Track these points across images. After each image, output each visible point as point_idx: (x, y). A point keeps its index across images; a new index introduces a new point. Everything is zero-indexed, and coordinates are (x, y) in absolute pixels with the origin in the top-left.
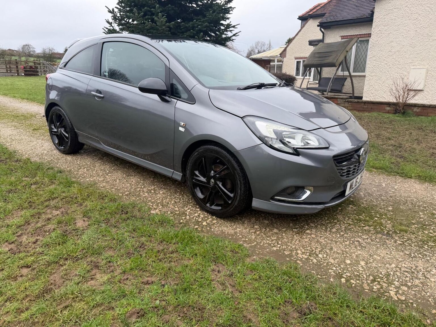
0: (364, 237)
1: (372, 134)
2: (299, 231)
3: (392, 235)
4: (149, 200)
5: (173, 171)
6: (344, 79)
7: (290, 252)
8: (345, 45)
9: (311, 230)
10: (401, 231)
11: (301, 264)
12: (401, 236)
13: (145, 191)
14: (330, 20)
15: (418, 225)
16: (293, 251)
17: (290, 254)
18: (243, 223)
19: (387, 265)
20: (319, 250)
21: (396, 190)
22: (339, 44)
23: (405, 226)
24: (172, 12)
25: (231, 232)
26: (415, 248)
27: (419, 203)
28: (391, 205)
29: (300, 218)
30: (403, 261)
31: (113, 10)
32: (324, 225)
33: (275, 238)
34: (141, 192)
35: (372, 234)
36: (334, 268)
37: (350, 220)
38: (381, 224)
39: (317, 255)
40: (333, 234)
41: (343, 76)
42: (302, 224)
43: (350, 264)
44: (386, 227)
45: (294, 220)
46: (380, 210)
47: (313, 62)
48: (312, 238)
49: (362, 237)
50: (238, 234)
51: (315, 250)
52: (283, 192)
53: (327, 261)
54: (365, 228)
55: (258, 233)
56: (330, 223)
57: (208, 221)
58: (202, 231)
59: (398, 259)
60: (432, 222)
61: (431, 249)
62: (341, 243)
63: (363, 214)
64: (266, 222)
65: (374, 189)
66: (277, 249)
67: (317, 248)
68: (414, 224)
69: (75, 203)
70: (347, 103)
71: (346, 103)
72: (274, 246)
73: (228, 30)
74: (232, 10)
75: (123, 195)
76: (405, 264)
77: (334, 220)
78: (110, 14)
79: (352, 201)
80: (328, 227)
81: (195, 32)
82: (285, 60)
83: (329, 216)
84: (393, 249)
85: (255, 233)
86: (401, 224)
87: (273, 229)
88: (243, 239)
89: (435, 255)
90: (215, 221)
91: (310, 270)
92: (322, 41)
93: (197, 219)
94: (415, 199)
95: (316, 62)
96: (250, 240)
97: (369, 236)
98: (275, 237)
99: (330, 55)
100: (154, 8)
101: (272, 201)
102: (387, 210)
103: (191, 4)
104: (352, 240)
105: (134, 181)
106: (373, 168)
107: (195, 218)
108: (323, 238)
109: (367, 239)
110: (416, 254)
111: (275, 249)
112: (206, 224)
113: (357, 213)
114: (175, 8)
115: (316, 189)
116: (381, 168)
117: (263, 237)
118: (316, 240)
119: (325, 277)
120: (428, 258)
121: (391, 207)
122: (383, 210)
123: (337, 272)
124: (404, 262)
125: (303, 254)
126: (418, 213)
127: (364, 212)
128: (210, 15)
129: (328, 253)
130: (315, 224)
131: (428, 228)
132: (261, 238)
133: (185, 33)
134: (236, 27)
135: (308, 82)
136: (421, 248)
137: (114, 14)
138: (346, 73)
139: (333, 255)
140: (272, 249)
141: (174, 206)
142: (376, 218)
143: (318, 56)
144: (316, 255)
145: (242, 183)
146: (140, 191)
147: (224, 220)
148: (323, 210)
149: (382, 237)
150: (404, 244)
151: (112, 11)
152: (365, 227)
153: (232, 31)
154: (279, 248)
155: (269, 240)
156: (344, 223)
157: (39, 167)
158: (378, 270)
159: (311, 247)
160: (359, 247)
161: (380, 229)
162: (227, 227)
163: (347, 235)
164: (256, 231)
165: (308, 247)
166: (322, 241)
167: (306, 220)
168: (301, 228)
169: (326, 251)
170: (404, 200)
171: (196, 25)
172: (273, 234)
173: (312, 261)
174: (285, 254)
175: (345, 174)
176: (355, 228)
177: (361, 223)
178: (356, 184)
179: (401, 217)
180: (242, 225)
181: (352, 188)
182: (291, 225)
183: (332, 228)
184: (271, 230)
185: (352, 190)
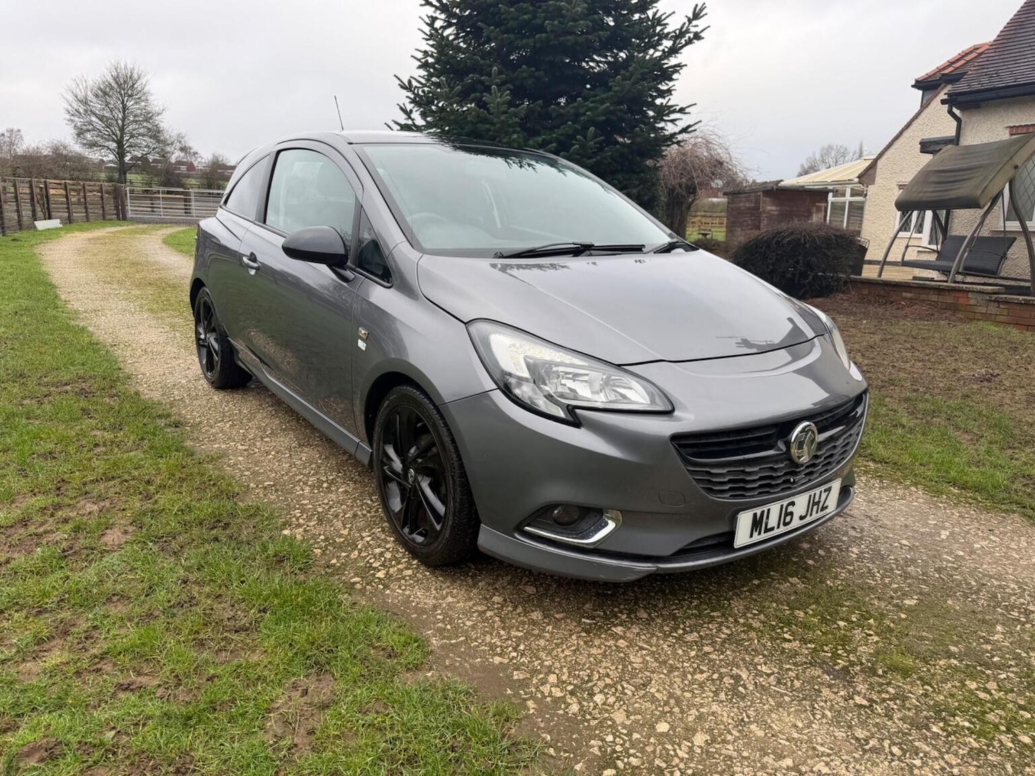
0: (764, 669)
1: (1019, 392)
2: (596, 624)
3: (854, 677)
4: (302, 504)
5: (358, 441)
6: (1006, 240)
7: (528, 676)
8: (1013, 149)
9: (629, 628)
10: (894, 668)
11: (532, 711)
12: (881, 685)
13: (310, 483)
14: (979, 87)
15: (961, 661)
16: (540, 673)
17: (524, 680)
18: (475, 585)
19: (769, 760)
20: (608, 681)
21: (972, 552)
22: (997, 149)
23: (917, 658)
24: (530, 82)
25: (425, 604)
26: (896, 724)
27: (1022, 596)
28: (921, 594)
29: (624, 594)
30: (829, 755)
31: (410, 82)
32: (675, 618)
33: (521, 634)
34: (301, 483)
35: (795, 664)
36: (610, 738)
37: (762, 617)
38: (845, 641)
39: (592, 695)
40: (680, 647)
41: (1005, 232)
42: (616, 609)
43: (662, 734)
44: (854, 651)
45: (605, 595)
46: (876, 602)
47: (921, 195)
48: (614, 648)
49: (756, 669)
50: (439, 612)
51: (597, 680)
52: (543, 515)
53: (607, 715)
54: (786, 645)
55: (489, 614)
56: (699, 616)
57: (391, 570)
58: (362, 592)
59: (819, 747)
60: (1017, 657)
61: (949, 735)
62: (684, 675)
63: (814, 606)
64: (531, 590)
65: (904, 542)
66: (501, 663)
67: (608, 675)
68: (950, 655)
69: (140, 493)
70: (996, 304)
71: (992, 303)
72: (500, 655)
73: (666, 118)
74: (677, 71)
75: (257, 486)
76: (827, 764)
77: (712, 611)
78: (404, 91)
79: (807, 569)
80: (682, 626)
81: (578, 126)
82: (871, 190)
83: (710, 599)
84: (824, 716)
85: (482, 613)
86: (909, 650)
87: (533, 611)
88: (440, 625)
89: (946, 757)
90: (410, 572)
91: (543, 728)
92: (955, 141)
93: (372, 561)
94: (1012, 586)
95: (928, 194)
96: (456, 628)
97: (781, 668)
98: (522, 631)
99: (966, 177)
100: (489, 75)
101: (520, 538)
102: (897, 605)
103: (587, 62)
104: (723, 670)
105: (304, 459)
106: (954, 485)
107: (368, 558)
108: (644, 652)
109: (769, 675)
110: (886, 743)
111: (497, 660)
112: (382, 576)
113: (796, 601)
114: (536, 73)
115: (629, 518)
116: (977, 488)
117: (493, 627)
118: (622, 655)
119: (567, 754)
120: (918, 762)
121: (916, 597)
122: (883, 605)
123: (609, 749)
124: (828, 759)
125: (557, 686)
126: (993, 626)
127: (817, 602)
128: (616, 84)
129: (626, 694)
130: (649, 614)
131: (988, 676)
132: (487, 629)
133: (556, 130)
134: (687, 110)
135: (907, 247)
136: (918, 728)
137: (411, 91)
138: (1014, 226)
139: (637, 702)
140: (491, 660)
141: (344, 526)
142: (842, 623)
143: (937, 180)
144: (588, 694)
145: (457, 483)
146: (300, 480)
147: (433, 573)
148: (652, 577)
149: (819, 677)
150: (871, 706)
151: (407, 84)
152: (789, 641)
153: (676, 120)
154: (506, 661)
155: (499, 636)
156: (736, 621)
157: (144, 409)
158: (730, 767)
159: (592, 672)
160: (726, 695)
161: (830, 655)
162: (428, 589)
163: (719, 656)
164: (486, 610)
165: (585, 670)
166: (636, 660)
167: (637, 599)
168: (606, 617)
169: (623, 688)
170: (974, 583)
171: (582, 110)
172: (523, 623)
173: (566, 708)
174: (512, 676)
175: (727, 487)
176: (756, 641)
177: (785, 629)
178: (788, 519)
179: (924, 631)
180: (466, 590)
181: (767, 530)
182: (587, 606)
183: (691, 632)
184: (526, 612)
185: (764, 536)
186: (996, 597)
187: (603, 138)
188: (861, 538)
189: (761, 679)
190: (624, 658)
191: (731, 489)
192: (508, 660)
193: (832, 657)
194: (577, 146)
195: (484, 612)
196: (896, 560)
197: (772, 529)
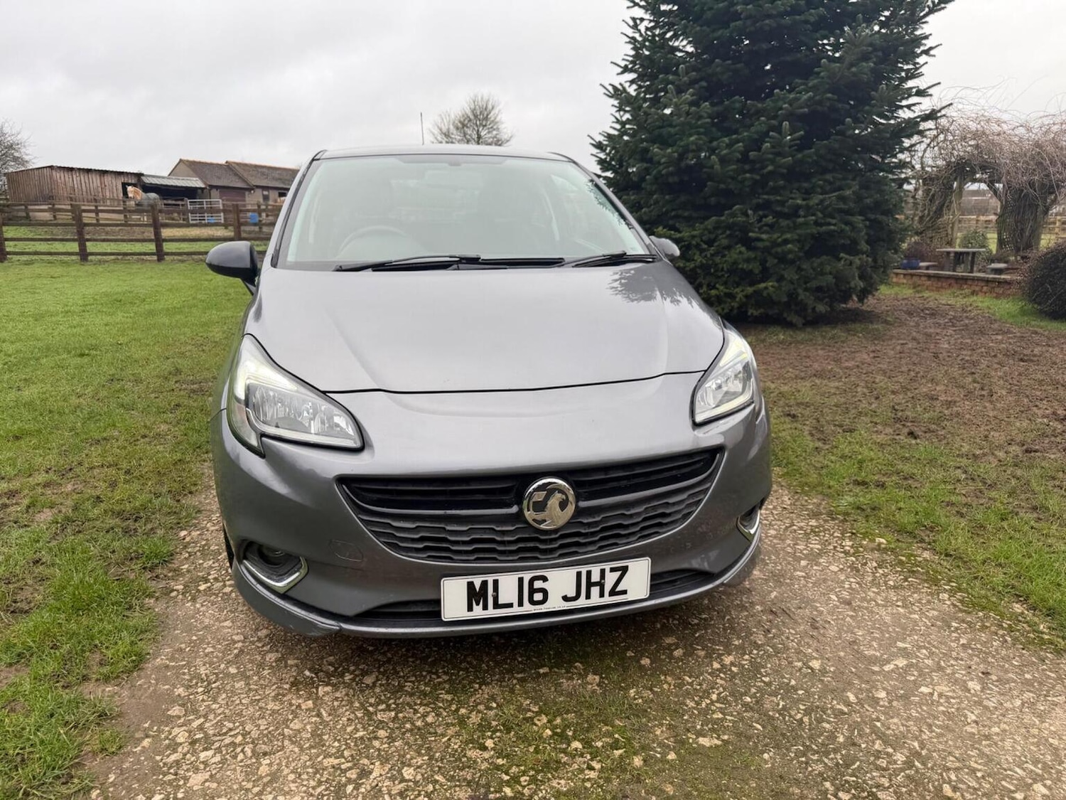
0: (408, 773)
2: (312, 678)
7: (183, 714)
9: (337, 691)
11: (137, 749)
16: (196, 714)
17: (173, 716)
20: (239, 739)
21: (904, 697)
24: (725, 76)
25: (202, 622)
28: (739, 735)
29: (383, 653)
32: (397, 691)
33: (234, 672)
35: (451, 777)
37: (493, 712)
38: (549, 767)
39: (206, 749)
40: (358, 724)
42: (352, 668)
44: (544, 782)
46: (660, 730)
48: (294, 707)
49: (400, 771)
51: (231, 736)
52: (248, 549)
53: (190, 774)
54: (472, 754)
55: (237, 645)
56: (426, 695)
62: (317, 755)
63: (570, 716)
66: (179, 695)
67: (247, 734)
72: (189, 687)
77: (447, 693)
80: (391, 702)
81: (774, 122)
83: (464, 678)
85: (232, 643)
87: (276, 652)
88: (183, 646)
91: (121, 769)
94: (899, 757)
96: (192, 652)
97: (428, 778)
98: (239, 669)
100: (678, 74)
101: (243, 571)
102: (683, 743)
104: (364, 761)
108: (315, 720)
111: (181, 691)
112: (203, 589)
113: (559, 704)
117: (223, 659)
118: (290, 717)
122: (665, 735)
125: (190, 731)
129: (236, 758)
130: (377, 681)
132: (214, 659)
134: (929, 92)
139: (233, 770)
140: (176, 690)
142: (576, 745)
144: (204, 748)
152: (484, 748)
155: (215, 668)
159: (238, 726)
160: (327, 789)
161: (506, 778)
162: (221, 610)
163: (382, 743)
164: (239, 641)
165: (234, 723)
166: (296, 725)
167: (389, 661)
168: (329, 675)
169: (242, 751)
170: (841, 739)
171: (780, 103)
172: (251, 661)
173: (168, 756)
174: (169, 710)
175: (421, 546)
176: (446, 739)
177: (498, 734)
178: (538, 596)
179: (671, 783)
180: (253, 617)
181: (497, 605)
182: (332, 658)
183: (390, 711)
184: (270, 651)
185: (492, 612)
186: (847, 766)
187: (802, 133)
188: (758, 647)
189: (387, 783)
190: (288, 720)
191: (426, 549)
192: (187, 694)
193: (505, 782)
194: (768, 144)
195: (235, 642)
196: (769, 684)
197: (510, 605)
